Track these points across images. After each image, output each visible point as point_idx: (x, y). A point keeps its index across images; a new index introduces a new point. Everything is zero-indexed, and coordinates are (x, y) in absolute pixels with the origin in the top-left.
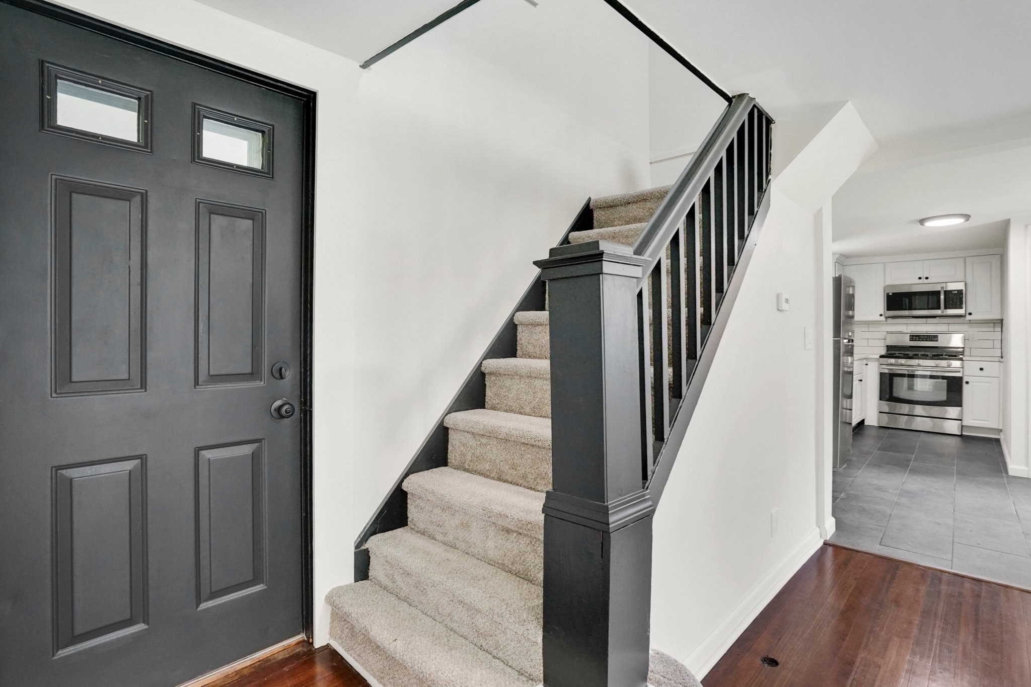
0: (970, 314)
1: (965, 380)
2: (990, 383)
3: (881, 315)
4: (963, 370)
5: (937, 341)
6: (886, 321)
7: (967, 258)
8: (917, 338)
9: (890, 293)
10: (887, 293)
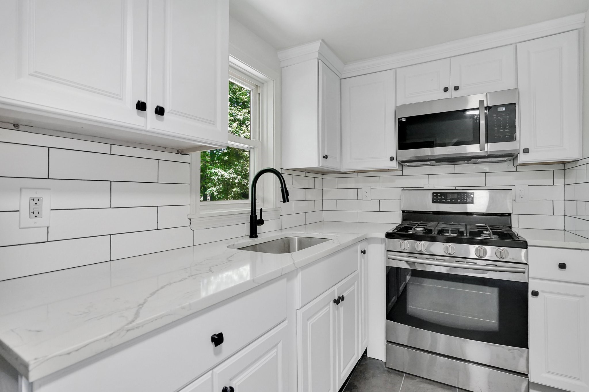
0: (526, 151)
1: (532, 288)
3: (392, 159)
6: (402, 171)
7: (518, 45)
8: (443, 198)
9: (403, 118)
10: (399, 119)
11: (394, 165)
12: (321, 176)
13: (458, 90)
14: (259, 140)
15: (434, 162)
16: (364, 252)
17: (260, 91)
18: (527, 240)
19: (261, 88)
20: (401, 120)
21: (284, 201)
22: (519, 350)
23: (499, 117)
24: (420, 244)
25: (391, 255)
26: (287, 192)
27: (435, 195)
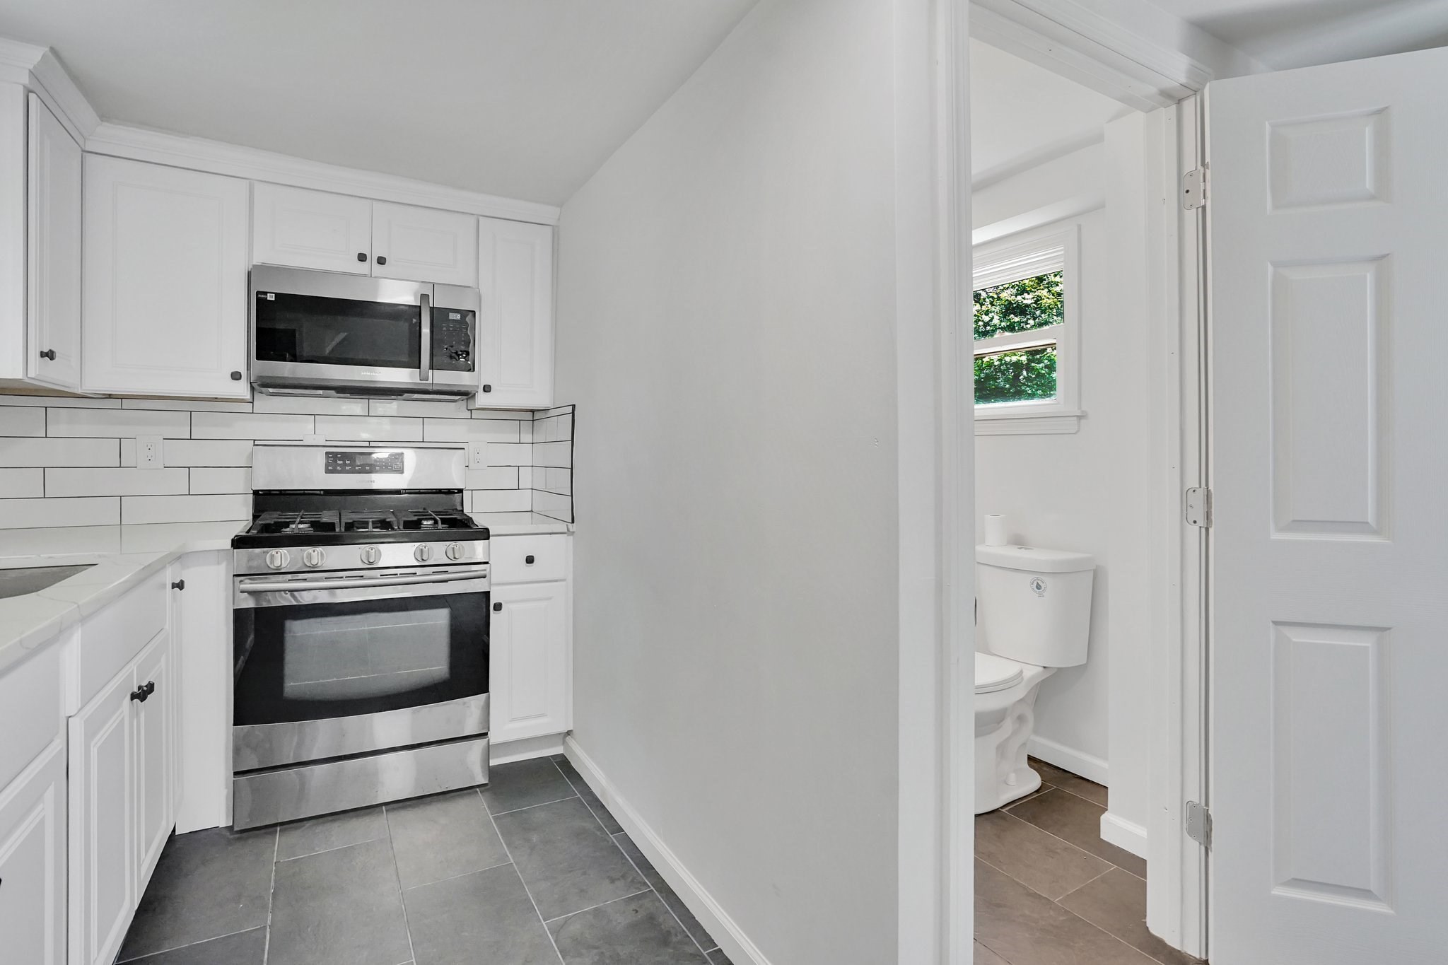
0: (487, 389)
1: (494, 600)
3: (236, 376)
4: (490, 570)
6: (253, 403)
7: (481, 218)
8: (348, 462)
9: (268, 294)
10: (258, 293)
11: (241, 389)
13: (384, 263)
15: (332, 392)
16: (179, 586)
18: (488, 527)
20: (263, 296)
23: (451, 329)
24: (314, 551)
25: (244, 583)
27: (331, 457)
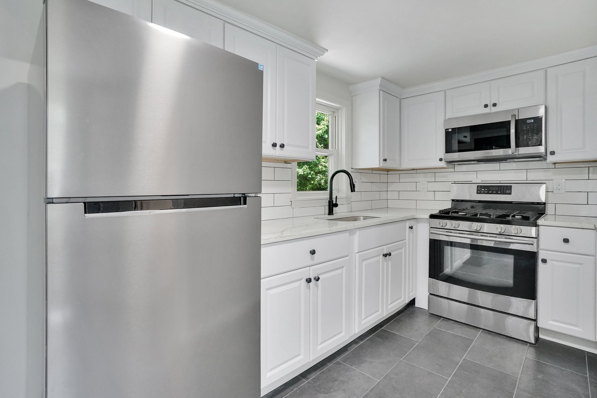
0: (552, 153)
1: (541, 256)
2: (581, 264)
3: (441, 160)
4: (538, 241)
5: (510, 194)
6: (454, 168)
7: (548, 69)
8: (486, 190)
10: (446, 129)
11: (443, 164)
12: (386, 173)
13: (495, 106)
14: (335, 149)
15: (476, 162)
16: (411, 228)
17: (336, 115)
19: (337, 113)
20: (448, 130)
21: (352, 191)
22: (527, 301)
23: (528, 127)
25: (433, 231)
26: (354, 185)
27: (479, 188)
